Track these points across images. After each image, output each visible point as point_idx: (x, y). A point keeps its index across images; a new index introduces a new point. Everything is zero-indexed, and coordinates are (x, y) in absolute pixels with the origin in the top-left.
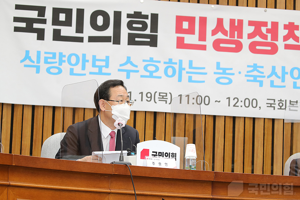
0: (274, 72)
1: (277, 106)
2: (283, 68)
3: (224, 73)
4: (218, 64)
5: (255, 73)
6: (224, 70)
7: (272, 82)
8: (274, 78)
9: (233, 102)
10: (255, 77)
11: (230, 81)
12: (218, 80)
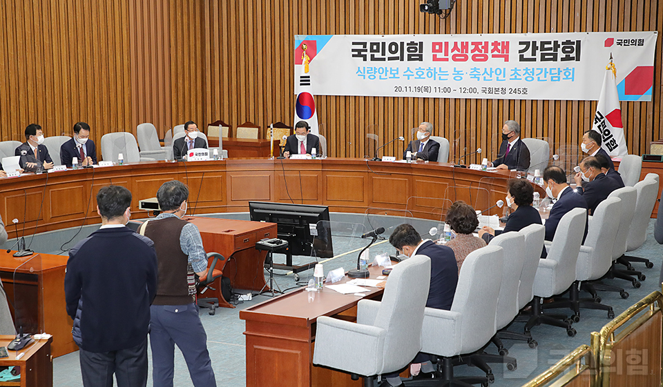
0: (486, 72)
1: (488, 92)
2: (491, 69)
3: (458, 74)
4: (455, 68)
5: (475, 73)
6: (458, 72)
7: (485, 77)
8: (485, 75)
9: (463, 90)
10: (475, 75)
11: (462, 78)
12: (454, 78)
